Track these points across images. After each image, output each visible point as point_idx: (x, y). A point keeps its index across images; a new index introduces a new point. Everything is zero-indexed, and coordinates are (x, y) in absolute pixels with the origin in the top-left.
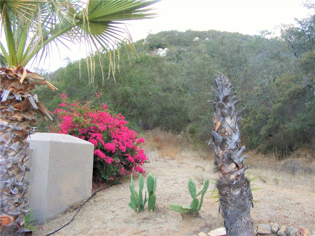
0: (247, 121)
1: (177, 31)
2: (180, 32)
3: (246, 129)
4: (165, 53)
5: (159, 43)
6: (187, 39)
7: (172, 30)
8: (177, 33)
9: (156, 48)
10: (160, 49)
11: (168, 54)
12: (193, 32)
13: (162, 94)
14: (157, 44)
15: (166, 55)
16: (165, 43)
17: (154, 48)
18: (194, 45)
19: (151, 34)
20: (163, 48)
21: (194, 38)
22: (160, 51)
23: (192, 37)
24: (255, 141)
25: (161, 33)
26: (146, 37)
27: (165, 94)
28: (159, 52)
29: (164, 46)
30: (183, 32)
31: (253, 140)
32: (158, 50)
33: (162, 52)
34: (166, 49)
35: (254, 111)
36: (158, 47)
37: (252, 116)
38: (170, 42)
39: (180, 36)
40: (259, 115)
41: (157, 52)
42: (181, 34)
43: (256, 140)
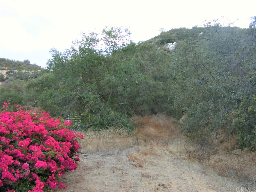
0: (238, 113)
1: (185, 29)
2: (187, 29)
3: (236, 125)
4: (174, 46)
5: (168, 38)
6: (193, 35)
7: (181, 28)
8: (185, 30)
9: (166, 43)
10: (170, 44)
11: (176, 47)
12: (198, 28)
13: (152, 82)
14: (167, 39)
15: (175, 48)
16: (173, 38)
17: (164, 43)
18: (199, 39)
19: (163, 31)
20: (172, 43)
21: (199, 33)
22: (170, 45)
23: (197, 33)
24: (247, 141)
25: (171, 30)
26: (159, 34)
27: (155, 83)
28: (168, 46)
29: (173, 41)
30: (190, 29)
31: (245, 139)
32: (168, 44)
33: (171, 46)
34: (175, 43)
35: (246, 102)
36: (168, 42)
37: (244, 109)
38: (179, 38)
39: (187, 32)
40: (251, 106)
41: (167, 46)
42: (188, 31)
43: (249, 140)
